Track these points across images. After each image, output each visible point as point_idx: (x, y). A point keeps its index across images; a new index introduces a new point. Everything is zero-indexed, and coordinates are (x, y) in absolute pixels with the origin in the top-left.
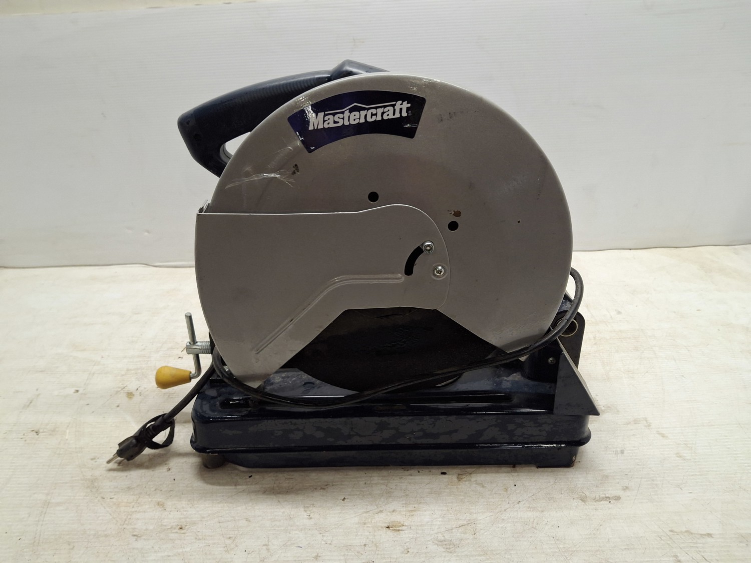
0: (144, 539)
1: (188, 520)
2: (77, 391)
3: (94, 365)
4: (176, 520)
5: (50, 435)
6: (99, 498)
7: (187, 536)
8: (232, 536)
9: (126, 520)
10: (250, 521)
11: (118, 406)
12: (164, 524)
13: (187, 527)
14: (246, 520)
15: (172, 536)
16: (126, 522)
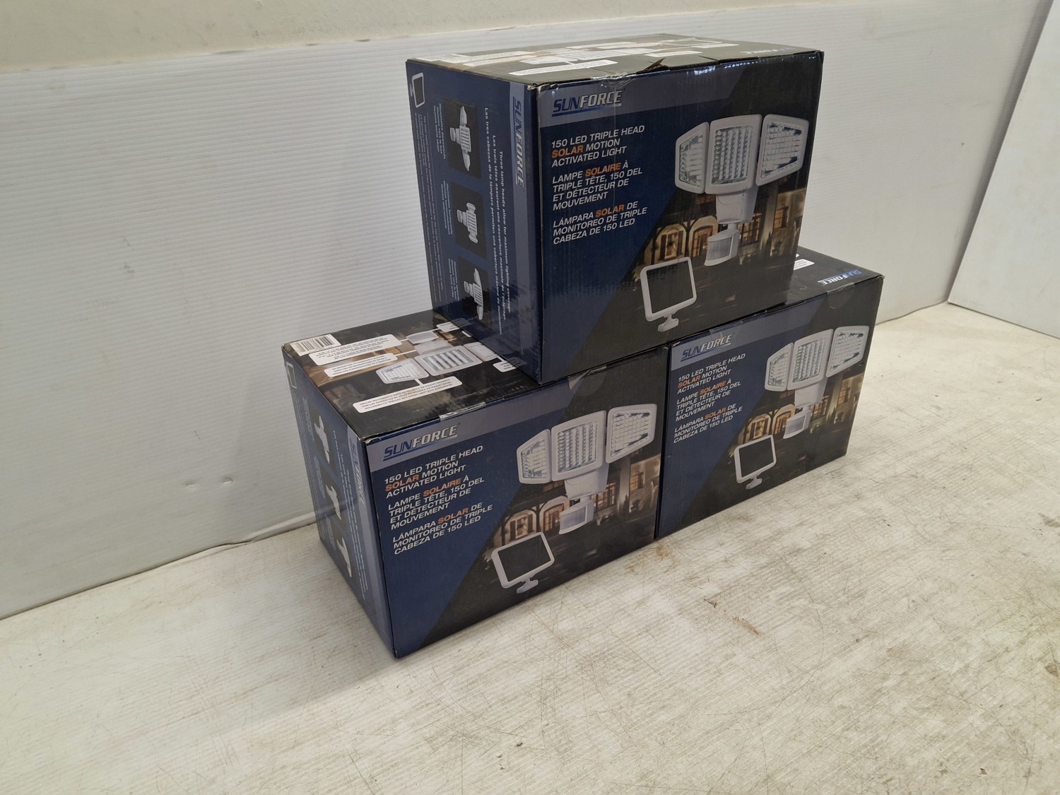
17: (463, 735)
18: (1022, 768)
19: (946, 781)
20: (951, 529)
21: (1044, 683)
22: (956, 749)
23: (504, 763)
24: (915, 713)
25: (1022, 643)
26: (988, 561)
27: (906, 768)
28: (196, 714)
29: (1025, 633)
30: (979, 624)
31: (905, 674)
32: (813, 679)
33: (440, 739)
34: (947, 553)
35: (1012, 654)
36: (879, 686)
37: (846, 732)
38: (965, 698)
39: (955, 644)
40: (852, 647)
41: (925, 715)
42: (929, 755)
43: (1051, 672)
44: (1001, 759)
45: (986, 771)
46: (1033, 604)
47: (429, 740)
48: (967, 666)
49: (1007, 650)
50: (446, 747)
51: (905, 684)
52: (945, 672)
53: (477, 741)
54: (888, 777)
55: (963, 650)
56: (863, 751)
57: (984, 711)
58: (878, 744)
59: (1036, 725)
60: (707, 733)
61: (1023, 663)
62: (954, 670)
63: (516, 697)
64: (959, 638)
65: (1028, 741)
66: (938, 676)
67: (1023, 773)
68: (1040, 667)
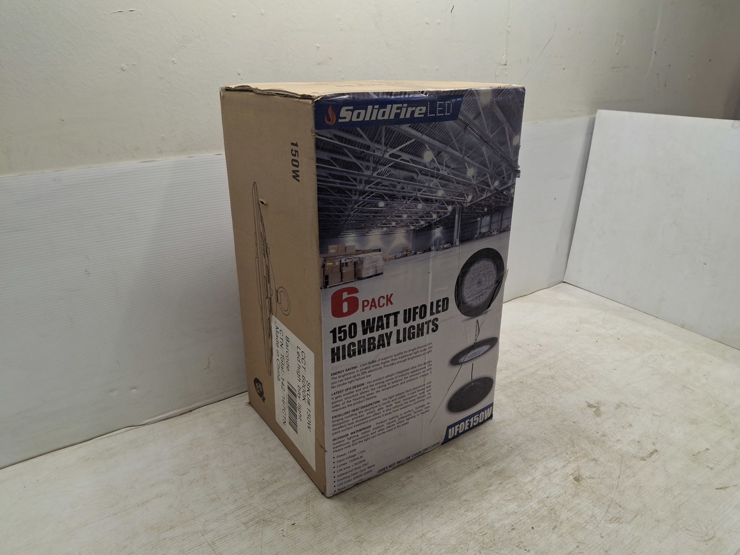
17: (263, 520)
18: (552, 526)
19: (514, 533)
20: (537, 410)
21: (572, 485)
22: (521, 519)
23: (284, 534)
24: (503, 502)
25: (564, 466)
26: (554, 426)
27: (494, 528)
28: (116, 514)
29: (567, 462)
30: (543, 458)
31: (501, 483)
32: (452, 487)
33: (251, 523)
34: (533, 422)
35: (558, 472)
36: (487, 489)
37: (466, 513)
38: (530, 494)
39: (529, 468)
40: (475, 471)
41: (508, 503)
42: (507, 522)
43: (576, 480)
44: (542, 522)
45: (534, 528)
46: (574, 447)
47: (244, 524)
48: (534, 479)
49: (556, 470)
50: (254, 526)
51: (500, 488)
52: (522, 482)
53: (271, 523)
54: (485, 533)
55: (534, 471)
56: (473, 521)
57: (538, 500)
58: (482, 518)
59: (563, 505)
60: (394, 515)
61: (563, 476)
62: (526, 481)
63: (293, 502)
64: (532, 465)
65: (558, 513)
66: (518, 484)
67: (552, 528)
68: (571, 478)
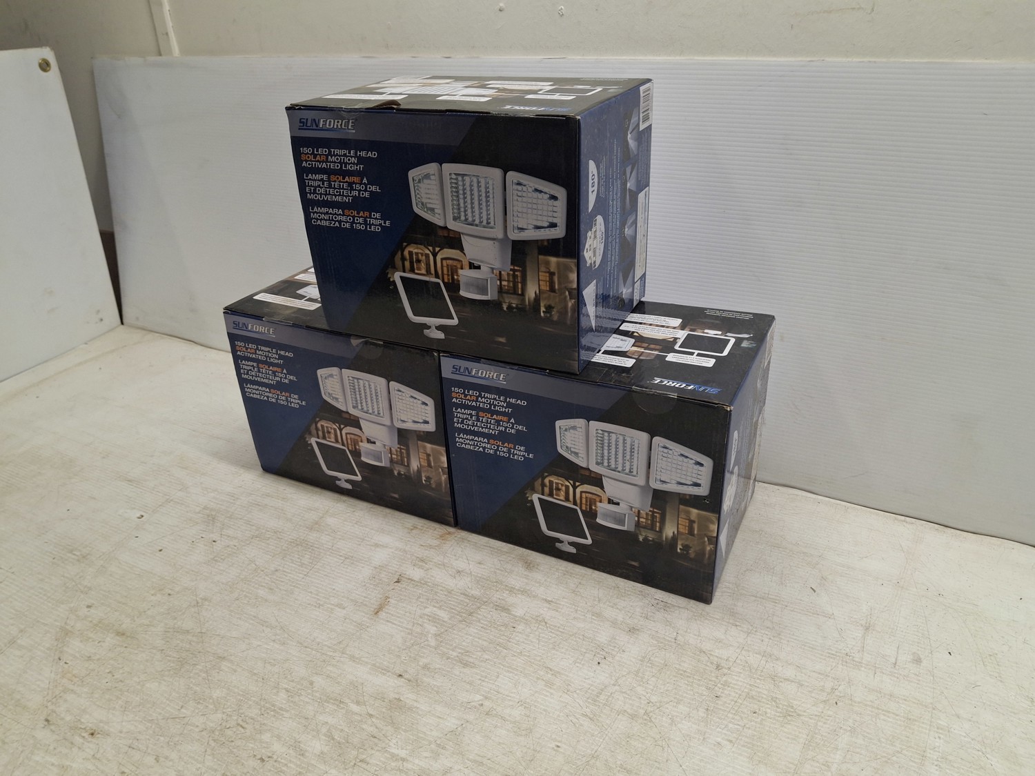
0: (51, 730)
1: (106, 727)
2: (142, 516)
3: (180, 490)
4: (95, 721)
5: (78, 560)
6: (57, 658)
7: (89, 747)
8: (126, 771)
9: (55, 697)
10: (158, 761)
11: (161, 551)
12: (82, 720)
13: (97, 736)
14: (156, 759)
15: (78, 740)
16: (54, 700)
